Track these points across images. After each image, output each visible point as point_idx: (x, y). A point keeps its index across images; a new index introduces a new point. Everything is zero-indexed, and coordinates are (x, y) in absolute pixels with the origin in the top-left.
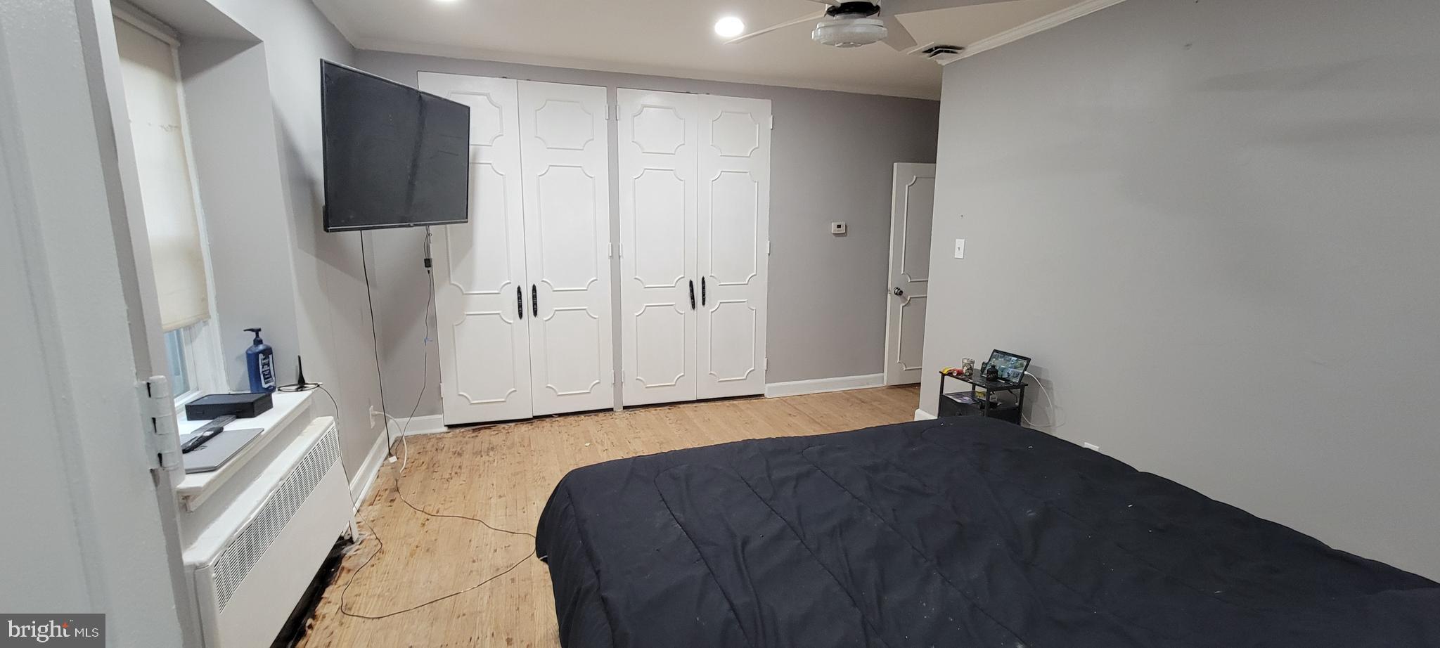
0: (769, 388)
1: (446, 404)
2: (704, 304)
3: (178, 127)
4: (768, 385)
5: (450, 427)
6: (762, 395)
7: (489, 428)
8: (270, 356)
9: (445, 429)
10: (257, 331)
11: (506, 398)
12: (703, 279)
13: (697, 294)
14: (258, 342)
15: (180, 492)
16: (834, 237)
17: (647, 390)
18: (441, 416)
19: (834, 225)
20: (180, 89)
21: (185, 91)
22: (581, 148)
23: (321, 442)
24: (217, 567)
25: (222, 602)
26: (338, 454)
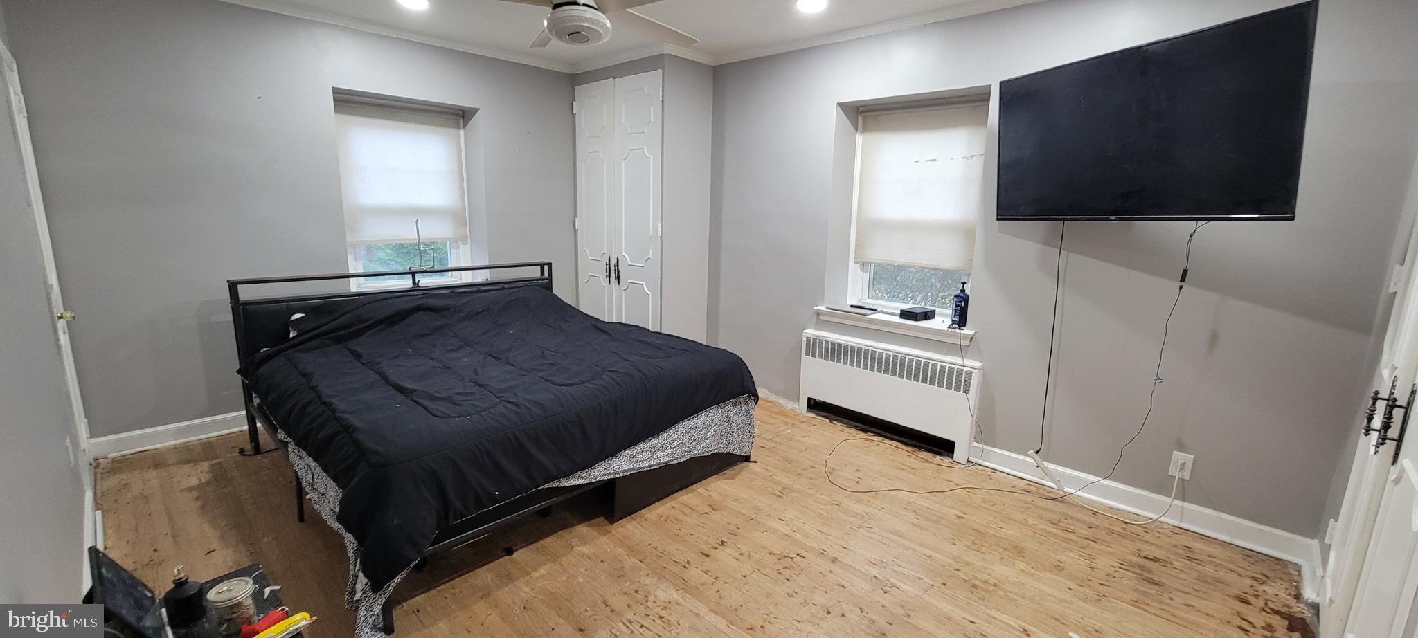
3: (984, 155)
14: (962, 290)
15: (815, 308)
23: (933, 364)
24: (808, 339)
25: (807, 354)
26: (966, 391)
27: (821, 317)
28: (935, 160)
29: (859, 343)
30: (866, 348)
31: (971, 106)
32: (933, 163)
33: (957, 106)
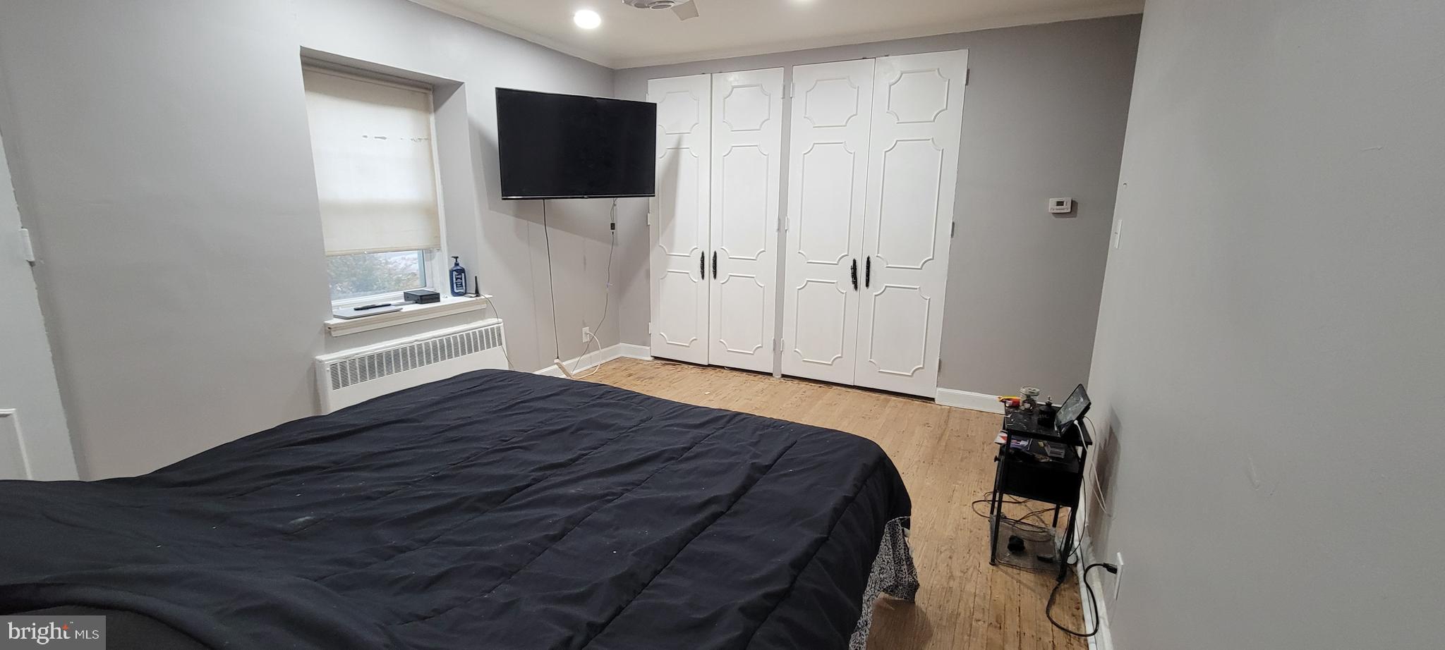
0: (941, 393)
1: (653, 340)
2: (867, 285)
3: (429, 139)
4: (940, 389)
5: (656, 358)
6: (933, 399)
7: (674, 365)
8: (463, 274)
9: (651, 359)
10: (456, 258)
11: (690, 344)
12: (868, 258)
13: (860, 275)
14: (457, 264)
15: (325, 325)
16: (1053, 217)
17: (803, 363)
18: (648, 348)
19: (1052, 202)
20: (432, 118)
21: (436, 119)
22: (758, 128)
23: (479, 331)
24: (334, 367)
25: (336, 386)
26: (501, 344)
27: (334, 334)
28: (384, 138)
29: (402, 344)
30: (411, 344)
31: (409, 90)
32: (383, 140)
33: (394, 85)
